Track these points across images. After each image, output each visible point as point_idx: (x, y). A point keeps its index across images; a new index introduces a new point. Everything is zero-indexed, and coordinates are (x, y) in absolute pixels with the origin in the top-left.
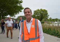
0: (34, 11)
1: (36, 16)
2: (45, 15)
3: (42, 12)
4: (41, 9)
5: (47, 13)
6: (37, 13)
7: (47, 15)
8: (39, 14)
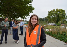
0: (49, 12)
1: (51, 17)
2: (62, 16)
3: (58, 13)
4: (57, 9)
5: (65, 14)
6: (52, 14)
7: (64, 16)
8: (55, 15)
